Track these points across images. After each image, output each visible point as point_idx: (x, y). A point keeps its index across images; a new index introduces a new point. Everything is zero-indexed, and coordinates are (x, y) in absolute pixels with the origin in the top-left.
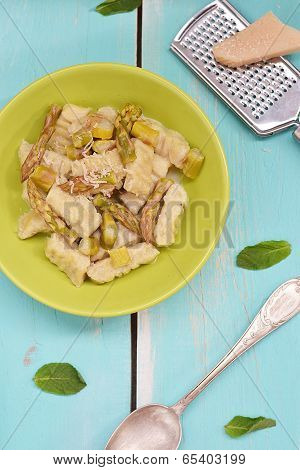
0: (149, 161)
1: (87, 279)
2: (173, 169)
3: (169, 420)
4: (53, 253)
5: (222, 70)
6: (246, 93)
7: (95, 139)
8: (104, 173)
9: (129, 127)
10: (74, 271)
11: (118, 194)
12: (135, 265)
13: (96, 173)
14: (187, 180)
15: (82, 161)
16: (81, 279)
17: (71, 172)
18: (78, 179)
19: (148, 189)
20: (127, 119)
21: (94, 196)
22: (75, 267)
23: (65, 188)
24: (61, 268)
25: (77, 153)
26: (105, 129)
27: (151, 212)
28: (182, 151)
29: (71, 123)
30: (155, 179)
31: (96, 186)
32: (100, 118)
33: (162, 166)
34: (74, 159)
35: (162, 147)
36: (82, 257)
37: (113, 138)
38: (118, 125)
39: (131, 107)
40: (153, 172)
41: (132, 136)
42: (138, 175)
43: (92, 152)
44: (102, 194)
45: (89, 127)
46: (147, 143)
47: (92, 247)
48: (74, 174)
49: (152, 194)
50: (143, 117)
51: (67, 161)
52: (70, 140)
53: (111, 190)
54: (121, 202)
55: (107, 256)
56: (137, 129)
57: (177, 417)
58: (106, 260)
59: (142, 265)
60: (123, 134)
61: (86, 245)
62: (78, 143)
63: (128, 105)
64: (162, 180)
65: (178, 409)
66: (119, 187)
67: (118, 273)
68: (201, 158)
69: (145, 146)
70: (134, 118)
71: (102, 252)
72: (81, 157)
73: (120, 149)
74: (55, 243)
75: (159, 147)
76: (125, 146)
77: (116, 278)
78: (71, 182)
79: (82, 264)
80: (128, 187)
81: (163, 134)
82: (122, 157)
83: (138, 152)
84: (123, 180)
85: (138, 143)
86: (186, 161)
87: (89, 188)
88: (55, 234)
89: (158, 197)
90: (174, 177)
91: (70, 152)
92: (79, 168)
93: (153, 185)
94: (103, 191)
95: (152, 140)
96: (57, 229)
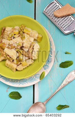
0: (29, 39)
1: (17, 70)
2: (35, 40)
3: (42, 106)
4: (7, 64)
5: (56, 18)
6: (62, 24)
7: (14, 35)
8: (18, 43)
9: (23, 30)
10: (13, 68)
11: (22, 48)
12: (28, 65)
13: (16, 43)
14: (39, 42)
15: (12, 40)
16: (15, 70)
17: (9, 44)
18: (11, 45)
19: (29, 46)
20: (22, 29)
21: (16, 49)
22: (13, 67)
23: (8, 48)
24: (10, 68)
25: (10, 39)
26: (17, 32)
27: (31, 51)
28: (37, 35)
29: (8, 31)
30: (31, 43)
31: (16, 46)
32: (15, 29)
33: (32, 40)
34: (10, 40)
35: (32, 35)
36: (15, 65)
37: (19, 34)
38: (20, 30)
39: (22, 26)
40: (30, 41)
41: (24, 33)
42: (26, 42)
43: (14, 38)
44: (18, 48)
45: (12, 32)
46: (28, 34)
47: (17, 62)
48: (10, 44)
49: (30, 47)
50: (26, 28)
51: (8, 41)
52: (8, 36)
53: (20, 47)
54: (23, 50)
55: (21, 64)
56: (25, 31)
57: (44, 105)
58: (21, 65)
59: (30, 65)
60: (21, 32)
61: (15, 61)
62: (10, 36)
63: (22, 25)
64: (32, 43)
65: (45, 103)
66: (22, 46)
67: (24, 67)
68: (42, 36)
69: (27, 35)
70: (24, 28)
71: (19, 63)
72: (11, 39)
73: (21, 36)
74: (7, 62)
75: (31, 35)
76: (22, 35)
77: (24, 69)
78: (10, 46)
79: (15, 66)
80: (24, 46)
81: (31, 31)
82: (22, 38)
83: (26, 37)
84: (23, 44)
85: (25, 34)
86: (38, 37)
87: (14, 47)
88: (7, 60)
89: (32, 47)
90: (35, 42)
91: (8, 39)
92: (11, 42)
93: (30, 45)
94: (18, 47)
95: (29, 33)
96: (8, 58)
